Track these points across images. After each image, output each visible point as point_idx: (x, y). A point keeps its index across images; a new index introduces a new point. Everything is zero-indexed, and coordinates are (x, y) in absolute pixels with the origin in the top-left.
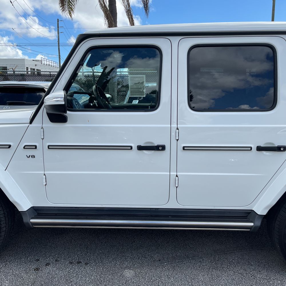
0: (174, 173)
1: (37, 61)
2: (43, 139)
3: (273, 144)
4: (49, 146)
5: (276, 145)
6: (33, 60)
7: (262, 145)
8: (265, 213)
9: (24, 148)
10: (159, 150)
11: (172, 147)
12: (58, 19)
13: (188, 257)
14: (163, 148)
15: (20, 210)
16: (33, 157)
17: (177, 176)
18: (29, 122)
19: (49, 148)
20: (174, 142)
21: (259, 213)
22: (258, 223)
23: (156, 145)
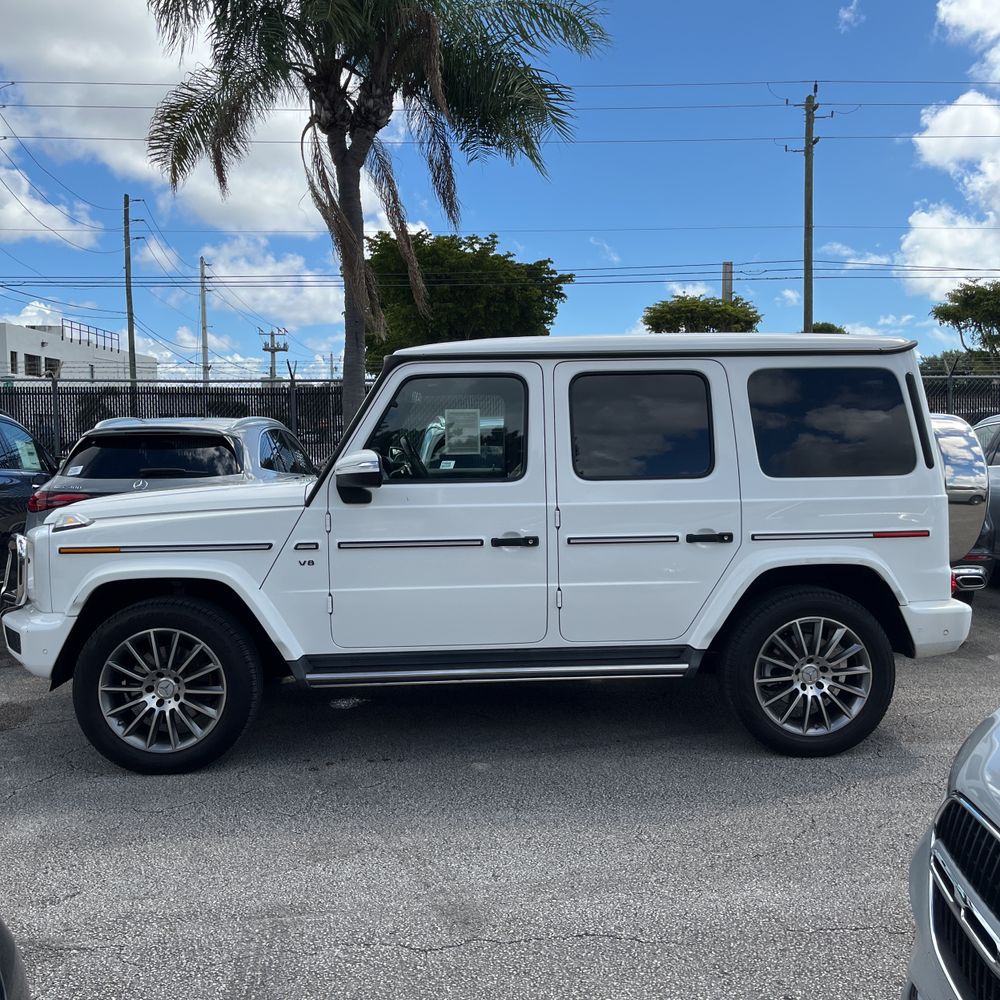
0: (554, 585)
1: (45, 330)
2: (329, 532)
3: (711, 530)
4: (339, 544)
5: (717, 532)
6: (33, 327)
7: (695, 533)
8: (706, 646)
9: (296, 548)
10: (528, 545)
11: (550, 540)
12: (126, 196)
13: (583, 746)
14: (535, 541)
15: (287, 659)
16: (311, 563)
17: (559, 589)
18: (303, 503)
19: (339, 547)
20: (553, 531)
21: (696, 647)
22: (696, 663)
23: (523, 537)
